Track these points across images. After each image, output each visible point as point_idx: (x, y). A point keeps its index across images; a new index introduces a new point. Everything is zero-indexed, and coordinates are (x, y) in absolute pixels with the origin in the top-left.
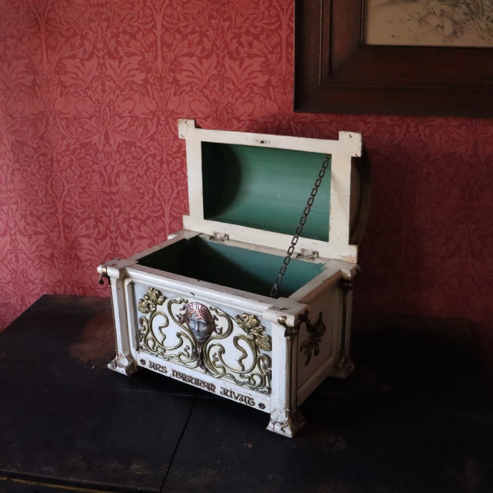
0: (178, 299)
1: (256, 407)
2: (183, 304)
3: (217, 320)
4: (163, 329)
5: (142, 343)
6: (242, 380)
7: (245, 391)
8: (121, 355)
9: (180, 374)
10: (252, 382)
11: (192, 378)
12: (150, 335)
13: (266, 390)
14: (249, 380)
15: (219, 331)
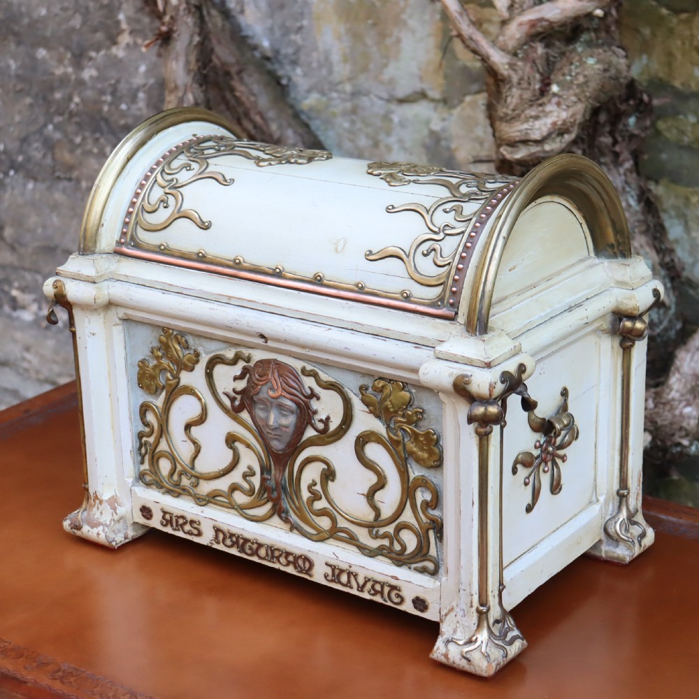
0: (230, 354)
1: (408, 607)
2: (241, 364)
3: (318, 399)
4: (193, 429)
5: (146, 466)
6: (374, 544)
7: (382, 569)
8: (96, 497)
9: (232, 535)
10: (397, 547)
11: (260, 546)
12: (163, 446)
13: (430, 566)
14: (392, 543)
15: (321, 426)
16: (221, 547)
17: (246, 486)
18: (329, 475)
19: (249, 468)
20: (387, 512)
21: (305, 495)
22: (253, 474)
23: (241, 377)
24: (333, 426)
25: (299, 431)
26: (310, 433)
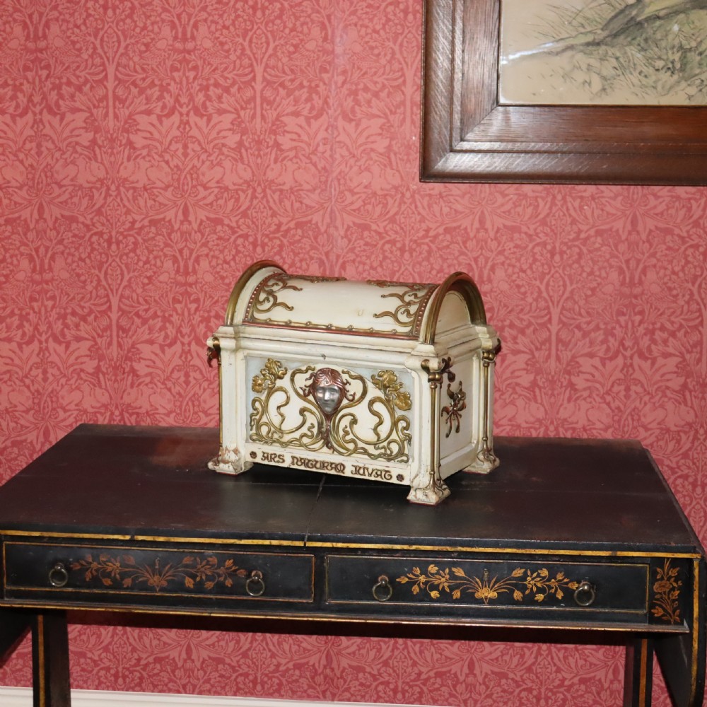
0: (304, 368)
1: (394, 481)
2: (310, 372)
3: (350, 384)
4: (282, 408)
5: (254, 431)
6: (376, 452)
7: (381, 464)
8: (227, 449)
9: (301, 459)
10: (388, 452)
11: (317, 462)
12: (264, 419)
13: (405, 458)
14: (385, 451)
15: (351, 398)
16: (295, 467)
17: (309, 434)
18: (354, 421)
19: (312, 424)
20: (383, 436)
21: (341, 433)
22: (314, 427)
23: (310, 378)
24: (357, 397)
25: (340, 401)
26: (345, 402)
